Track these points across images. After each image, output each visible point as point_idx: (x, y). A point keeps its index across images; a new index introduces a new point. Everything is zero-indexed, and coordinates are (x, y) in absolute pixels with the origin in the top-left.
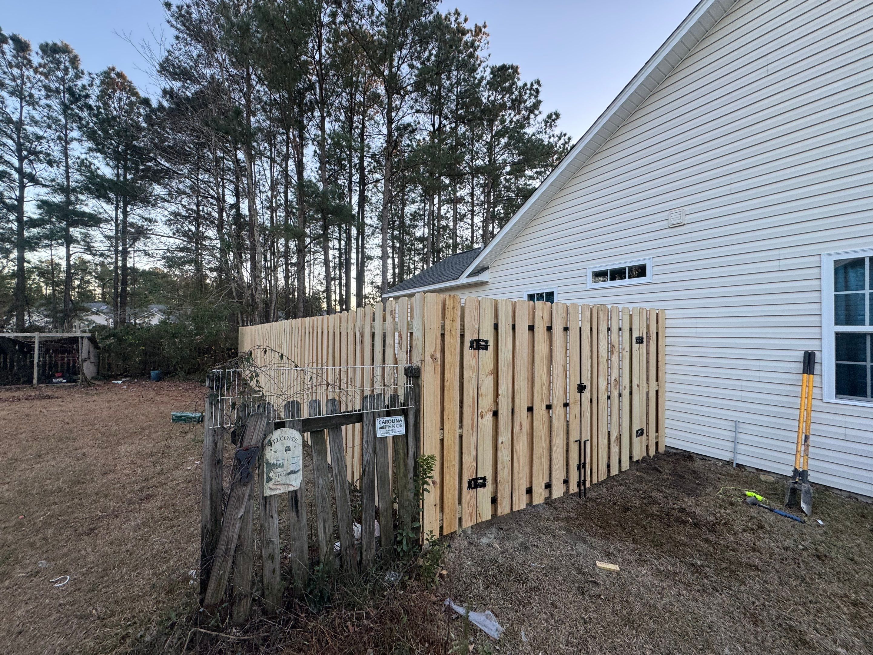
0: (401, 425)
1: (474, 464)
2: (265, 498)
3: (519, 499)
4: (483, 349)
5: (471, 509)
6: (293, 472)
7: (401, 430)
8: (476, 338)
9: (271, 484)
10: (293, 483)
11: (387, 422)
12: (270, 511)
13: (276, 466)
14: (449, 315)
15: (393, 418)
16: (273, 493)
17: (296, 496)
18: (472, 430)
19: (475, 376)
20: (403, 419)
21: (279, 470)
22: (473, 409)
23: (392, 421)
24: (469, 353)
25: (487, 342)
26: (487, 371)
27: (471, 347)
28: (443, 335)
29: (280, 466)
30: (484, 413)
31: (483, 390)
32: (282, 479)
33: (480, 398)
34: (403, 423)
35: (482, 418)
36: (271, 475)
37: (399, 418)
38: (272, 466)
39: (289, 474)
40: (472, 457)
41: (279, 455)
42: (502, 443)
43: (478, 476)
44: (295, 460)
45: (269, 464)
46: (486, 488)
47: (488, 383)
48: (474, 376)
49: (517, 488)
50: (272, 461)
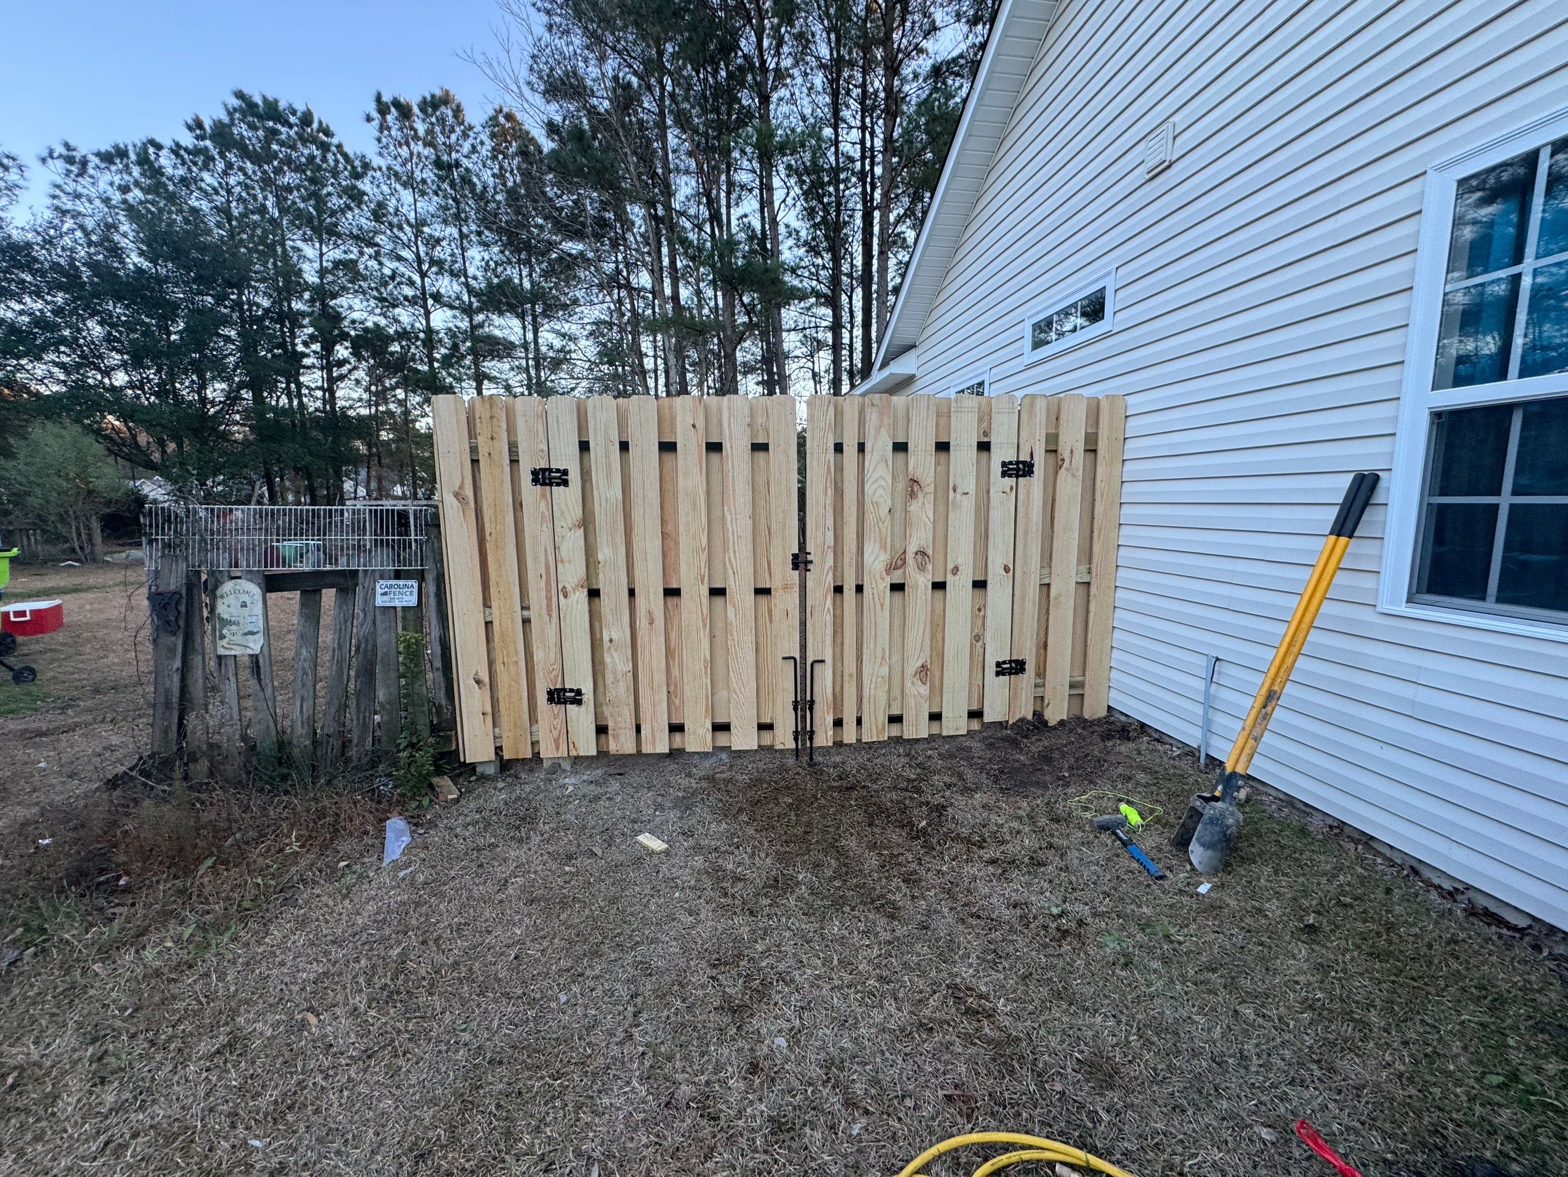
0: (411, 593)
1: (557, 666)
2: (220, 658)
3: (654, 736)
4: (558, 485)
5: (556, 733)
6: (252, 633)
7: (412, 601)
8: (543, 465)
9: (224, 642)
10: (251, 645)
11: (391, 586)
12: (227, 672)
13: (231, 623)
14: (483, 429)
15: (401, 582)
16: (227, 653)
17: (257, 662)
18: (550, 615)
19: (547, 531)
20: (416, 585)
21: (234, 628)
22: (548, 583)
23: (399, 586)
24: (530, 492)
25: (565, 472)
26: (570, 522)
27: (535, 481)
28: (475, 462)
29: (234, 623)
30: (569, 589)
31: (564, 551)
32: (238, 639)
33: (560, 565)
34: (415, 591)
35: (566, 596)
36: (224, 631)
37: (410, 583)
38: (225, 623)
39: (246, 634)
40: (552, 655)
41: (232, 610)
42: (611, 641)
43: (567, 686)
44: (254, 619)
45: (222, 620)
46: (583, 708)
47: (573, 543)
48: (545, 528)
49: (648, 719)
50: (225, 616)
